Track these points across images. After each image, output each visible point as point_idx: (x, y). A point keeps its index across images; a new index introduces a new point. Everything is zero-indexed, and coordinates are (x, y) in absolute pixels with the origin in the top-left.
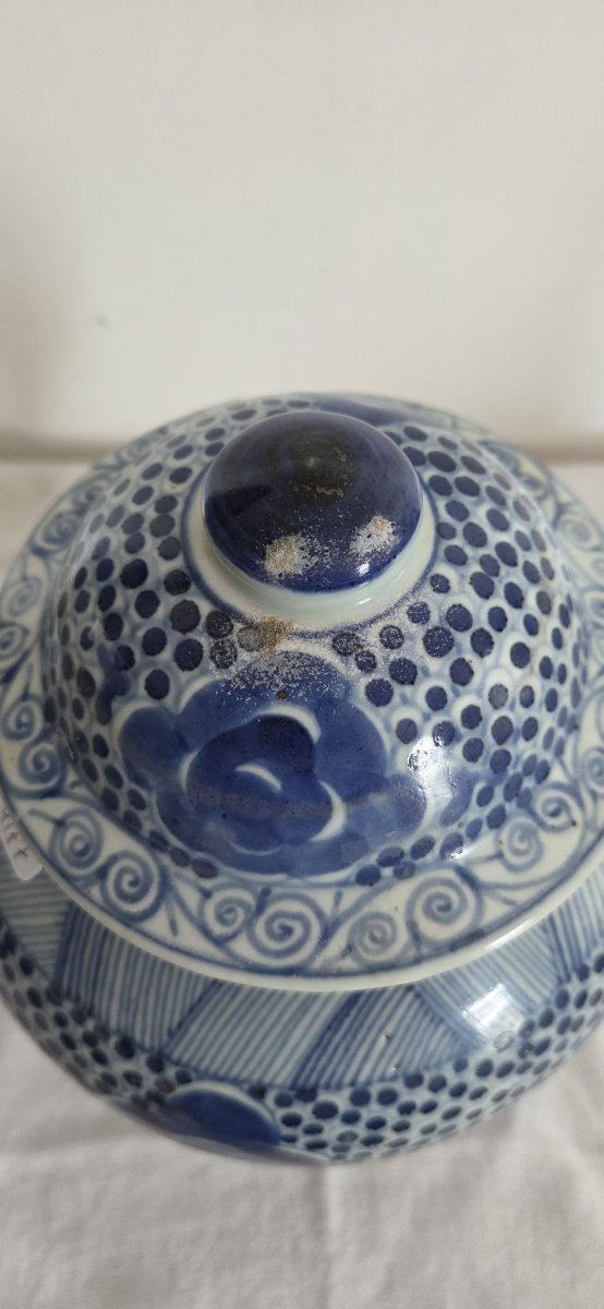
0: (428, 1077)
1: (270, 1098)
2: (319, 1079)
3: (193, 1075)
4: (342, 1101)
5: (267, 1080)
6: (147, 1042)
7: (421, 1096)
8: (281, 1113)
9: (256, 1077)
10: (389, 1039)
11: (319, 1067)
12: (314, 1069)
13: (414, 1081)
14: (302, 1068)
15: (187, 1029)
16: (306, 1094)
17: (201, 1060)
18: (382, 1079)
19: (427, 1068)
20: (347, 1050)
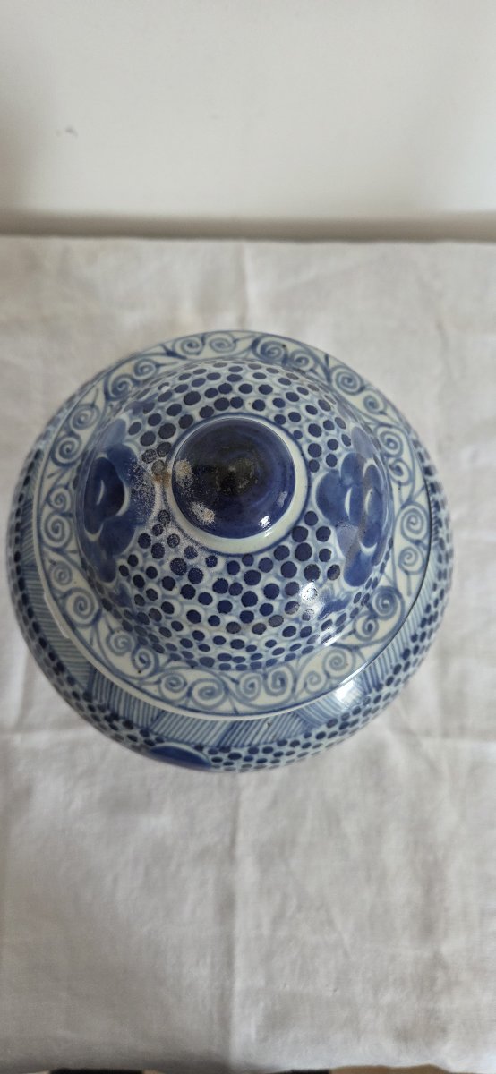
0: (290, 741)
1: (206, 751)
2: (232, 742)
3: (165, 739)
4: (244, 752)
5: (204, 743)
6: (140, 724)
7: (287, 749)
8: (211, 757)
9: (198, 742)
10: (269, 725)
11: (232, 738)
12: (229, 738)
13: (282, 743)
14: (223, 739)
15: (162, 719)
16: (225, 749)
17: (169, 733)
18: (265, 743)
19: (289, 737)
20: (247, 730)
